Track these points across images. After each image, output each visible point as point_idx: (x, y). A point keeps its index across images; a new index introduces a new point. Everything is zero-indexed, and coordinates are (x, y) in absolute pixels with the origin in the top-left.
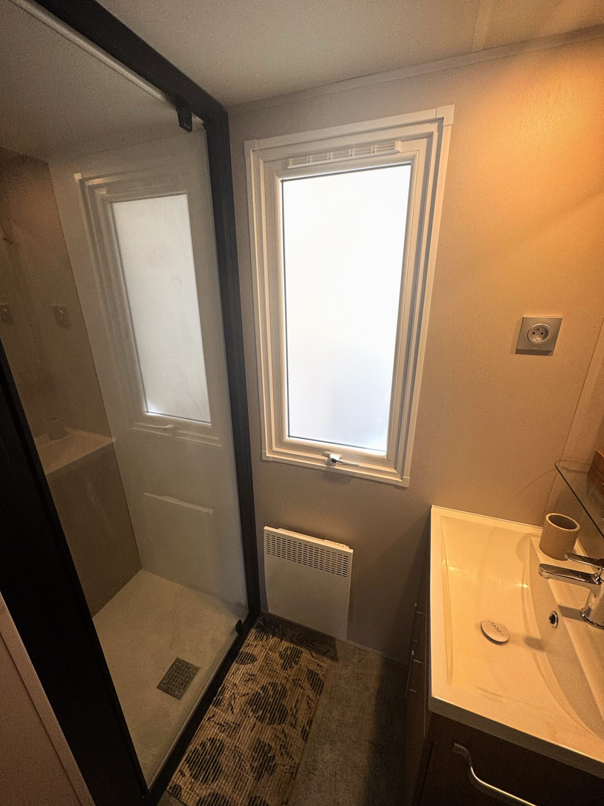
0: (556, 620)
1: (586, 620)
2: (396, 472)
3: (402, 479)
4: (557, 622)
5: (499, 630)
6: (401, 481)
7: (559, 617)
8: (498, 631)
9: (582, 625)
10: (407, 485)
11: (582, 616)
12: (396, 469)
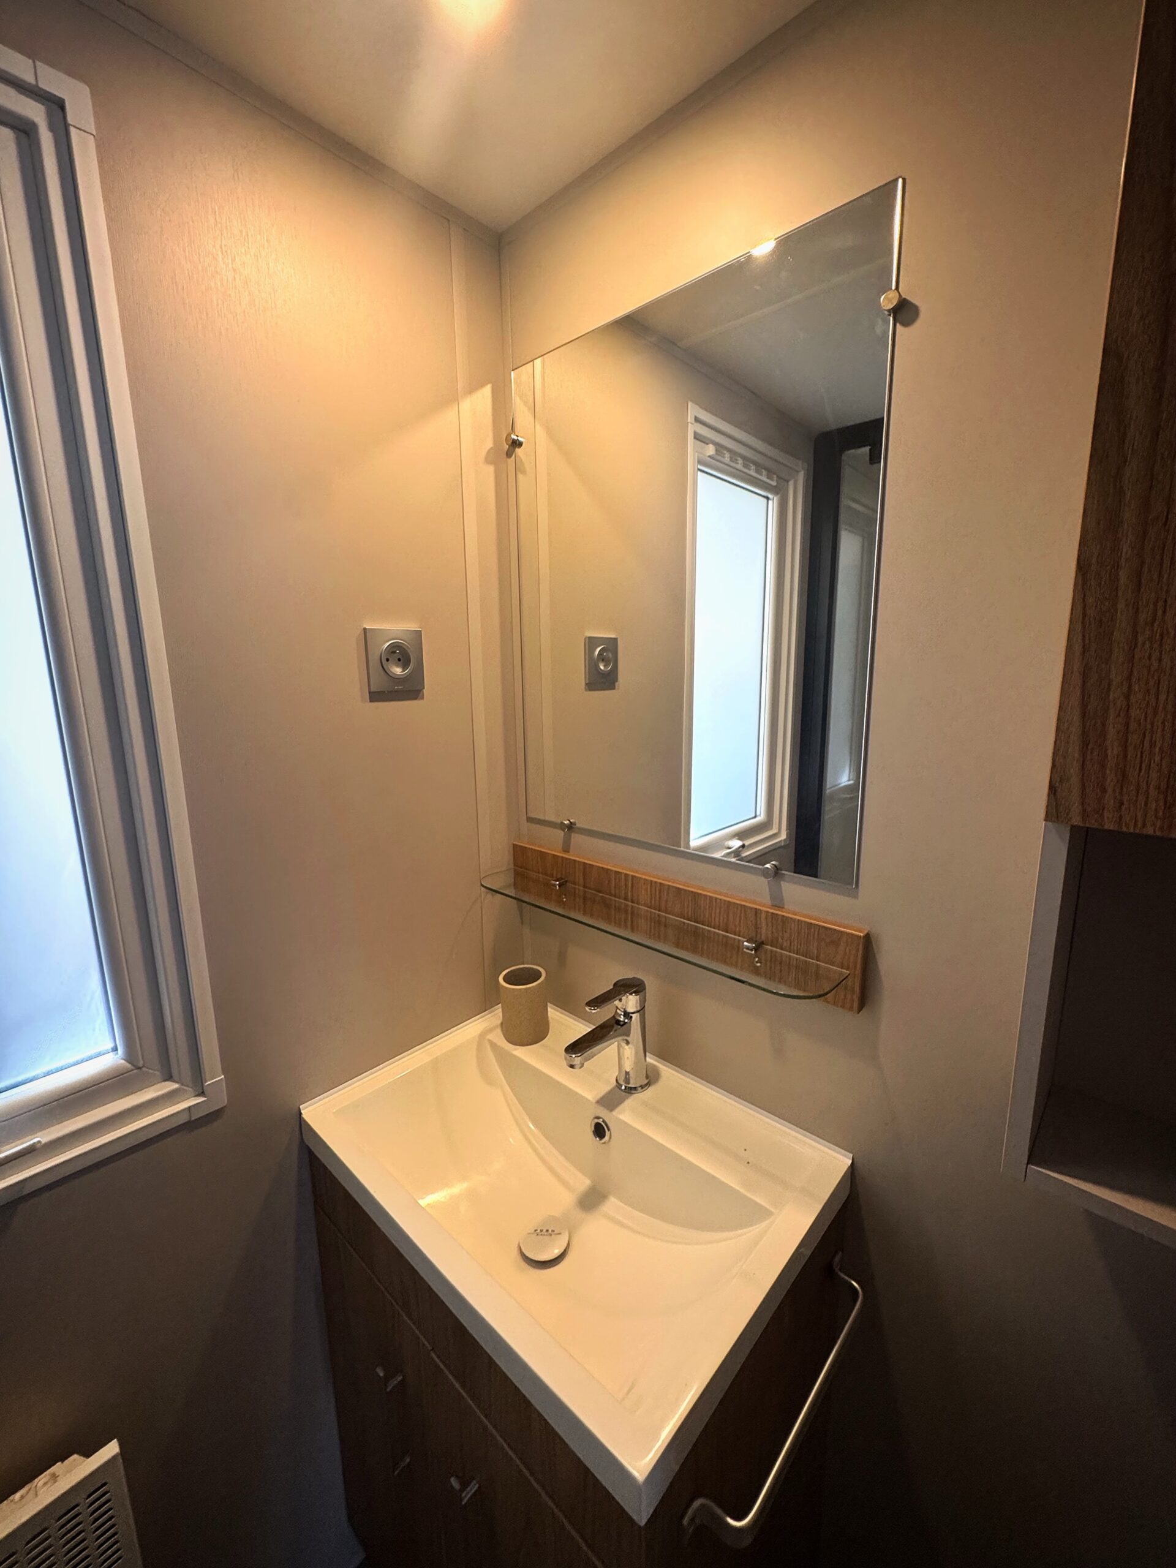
0: (605, 1127)
1: (630, 1090)
2: (176, 1086)
3: (202, 1094)
4: (609, 1130)
5: (550, 1231)
6: (201, 1099)
7: (605, 1119)
8: (551, 1235)
9: (632, 1101)
10: (223, 1100)
11: (622, 1090)
12: (169, 1078)
